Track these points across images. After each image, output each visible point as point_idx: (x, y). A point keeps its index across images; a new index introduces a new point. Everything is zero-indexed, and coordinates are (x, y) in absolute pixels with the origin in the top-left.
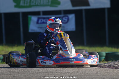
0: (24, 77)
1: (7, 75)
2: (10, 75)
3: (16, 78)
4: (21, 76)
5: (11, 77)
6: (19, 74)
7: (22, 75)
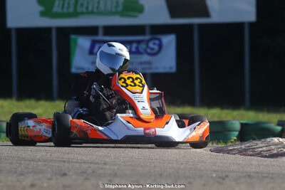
1: (11, 163)
2: (18, 165)
3: (31, 171)
4: (43, 167)
5: (19, 169)
6: (40, 163)
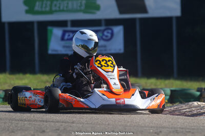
0: (33, 128)
2: (10, 124)
3: (19, 128)
4: (28, 126)
5: (11, 127)
7: (30, 124)
